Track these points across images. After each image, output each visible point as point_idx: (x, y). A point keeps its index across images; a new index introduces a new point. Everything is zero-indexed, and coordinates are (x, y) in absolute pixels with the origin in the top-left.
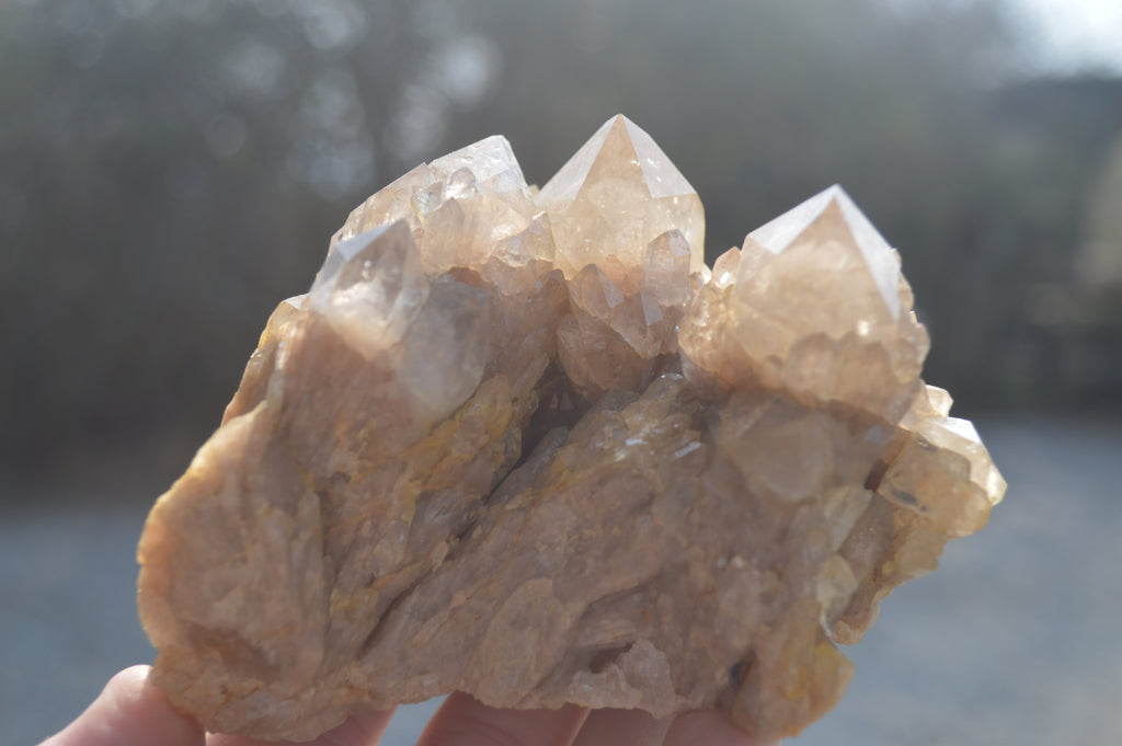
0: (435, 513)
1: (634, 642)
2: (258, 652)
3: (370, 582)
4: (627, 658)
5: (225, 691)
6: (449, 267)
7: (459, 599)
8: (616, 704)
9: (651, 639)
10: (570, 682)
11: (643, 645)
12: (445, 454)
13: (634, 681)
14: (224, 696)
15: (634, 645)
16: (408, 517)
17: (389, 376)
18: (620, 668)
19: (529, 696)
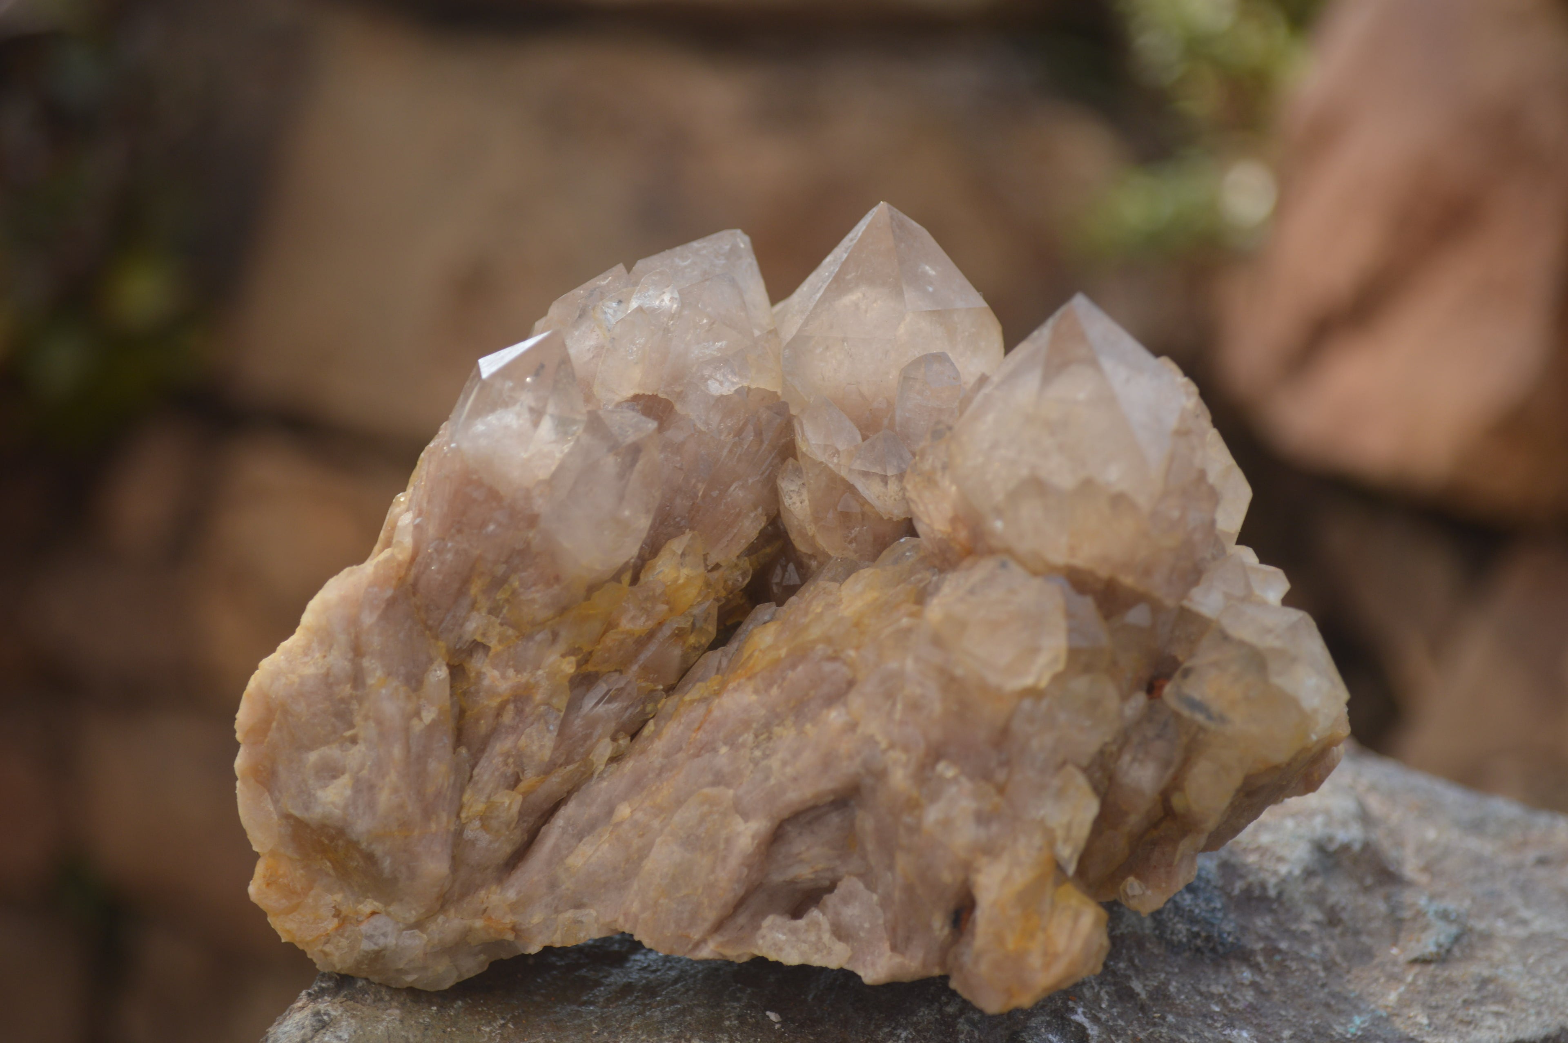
0: (595, 701)
1: (840, 879)
2: (370, 858)
3: (514, 782)
4: (831, 900)
5: (337, 914)
6: (630, 393)
7: (624, 811)
8: (817, 961)
9: (861, 876)
10: (759, 927)
11: (850, 884)
12: (610, 625)
13: (840, 932)
14: (336, 920)
15: (839, 884)
16: (561, 702)
17: (533, 520)
18: (824, 914)
19: (703, 941)
